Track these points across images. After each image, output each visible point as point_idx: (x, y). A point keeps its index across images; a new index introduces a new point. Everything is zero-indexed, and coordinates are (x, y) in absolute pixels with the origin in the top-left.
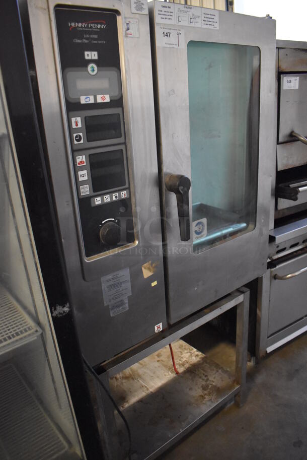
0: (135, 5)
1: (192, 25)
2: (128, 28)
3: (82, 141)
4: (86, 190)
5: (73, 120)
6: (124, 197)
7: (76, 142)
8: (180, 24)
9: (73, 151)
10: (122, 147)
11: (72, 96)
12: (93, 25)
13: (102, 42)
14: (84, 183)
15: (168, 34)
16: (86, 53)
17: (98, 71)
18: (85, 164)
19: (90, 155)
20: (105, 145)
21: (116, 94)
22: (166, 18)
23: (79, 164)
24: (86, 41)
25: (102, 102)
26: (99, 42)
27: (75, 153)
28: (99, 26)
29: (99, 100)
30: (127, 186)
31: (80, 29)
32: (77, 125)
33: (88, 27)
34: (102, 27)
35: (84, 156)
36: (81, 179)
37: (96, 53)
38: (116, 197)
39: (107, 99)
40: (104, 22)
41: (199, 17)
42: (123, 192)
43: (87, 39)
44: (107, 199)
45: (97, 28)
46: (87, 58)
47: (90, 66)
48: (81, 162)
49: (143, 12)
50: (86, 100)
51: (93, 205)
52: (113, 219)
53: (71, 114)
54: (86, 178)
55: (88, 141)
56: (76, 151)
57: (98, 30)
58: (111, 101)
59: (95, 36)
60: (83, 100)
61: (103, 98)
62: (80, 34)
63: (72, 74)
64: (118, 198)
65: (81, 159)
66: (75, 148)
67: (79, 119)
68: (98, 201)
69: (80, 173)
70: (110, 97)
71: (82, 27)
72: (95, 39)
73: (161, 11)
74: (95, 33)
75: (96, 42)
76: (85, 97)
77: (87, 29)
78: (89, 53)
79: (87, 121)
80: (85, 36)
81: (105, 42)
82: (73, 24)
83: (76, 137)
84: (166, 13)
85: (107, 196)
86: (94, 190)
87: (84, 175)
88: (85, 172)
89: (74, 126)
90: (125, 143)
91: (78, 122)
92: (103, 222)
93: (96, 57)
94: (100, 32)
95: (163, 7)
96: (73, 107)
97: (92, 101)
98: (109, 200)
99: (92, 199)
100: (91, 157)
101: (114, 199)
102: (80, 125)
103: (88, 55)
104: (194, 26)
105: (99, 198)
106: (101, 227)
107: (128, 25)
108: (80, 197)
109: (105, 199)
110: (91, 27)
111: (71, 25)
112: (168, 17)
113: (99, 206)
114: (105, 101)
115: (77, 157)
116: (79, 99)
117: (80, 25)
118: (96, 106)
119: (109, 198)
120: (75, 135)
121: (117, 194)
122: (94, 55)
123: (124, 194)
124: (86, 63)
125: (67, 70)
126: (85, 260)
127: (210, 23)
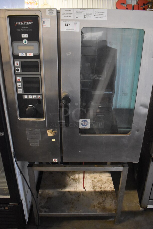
0: (49, 12)
1: (85, 19)
2: (44, 23)
3: (19, 71)
4: (20, 91)
5: (16, 62)
6: (39, 98)
7: (16, 71)
8: (77, 19)
9: (15, 75)
10: (39, 76)
11: (16, 53)
12: (26, 23)
13: (30, 30)
14: (20, 88)
15: (68, 25)
16: (22, 35)
17: (28, 43)
18: (20, 81)
19: (23, 78)
20: (30, 74)
21: (37, 53)
22: (67, 17)
23: (18, 80)
24: (22, 30)
26: (29, 30)
27: (16, 76)
28: (29, 23)
29: (28, 55)
30: (41, 93)
31: (20, 25)
32: (17, 64)
33: (23, 24)
34: (31, 23)
35: (20, 78)
36: (18, 86)
38: (35, 97)
39: (32, 55)
40: (32, 21)
41: (91, 14)
42: (39, 96)
43: (23, 29)
44: (30, 97)
45: (28, 24)
46: (22, 37)
47: (24, 41)
48: (19, 80)
49: (53, 15)
50: (22, 55)
51: (23, 98)
52: (33, 106)
53: (15, 60)
54: (21, 86)
55: (22, 71)
56: (16, 75)
57: (29, 25)
58: (34, 56)
59: (27, 28)
60: (20, 55)
61: (30, 54)
62: (20, 27)
63: (16, 44)
64: (36, 98)
65: (19, 78)
66: (16, 74)
67: (18, 62)
68: (26, 97)
69: (18, 84)
70: (34, 54)
71: (21, 24)
73: (65, 13)
74: (27, 26)
75: (27, 30)
76: (21, 53)
77: (23, 25)
78: (24, 35)
79: (22, 63)
80: (22, 28)
81: (32, 30)
82: (17, 23)
83: (17, 69)
84: (67, 14)
85: (30, 96)
86: (24, 92)
87: (20, 85)
88: (20, 84)
89: (16, 65)
90: (41, 75)
91: (18, 63)
92: (28, 106)
93: (27, 37)
94: (29, 26)
95: (66, 11)
96: (16, 57)
97: (24, 55)
98: (31, 98)
99: (23, 96)
101: (34, 98)
102: (19, 65)
103: (23, 36)
104: (87, 19)
105: (26, 96)
106: (27, 108)
107: (44, 21)
108: (18, 94)
109: (29, 97)
110: (25, 24)
111: (16, 24)
112: (69, 16)
113: (26, 99)
114: (31, 56)
115: (17, 77)
116: (19, 54)
117: (20, 23)
118: (26, 57)
119: (31, 97)
120: (16, 69)
121: (36, 96)
122: (26, 36)
123: (39, 97)
124: (22, 39)
125: (13, 42)
126: (19, 119)
127: (100, 17)
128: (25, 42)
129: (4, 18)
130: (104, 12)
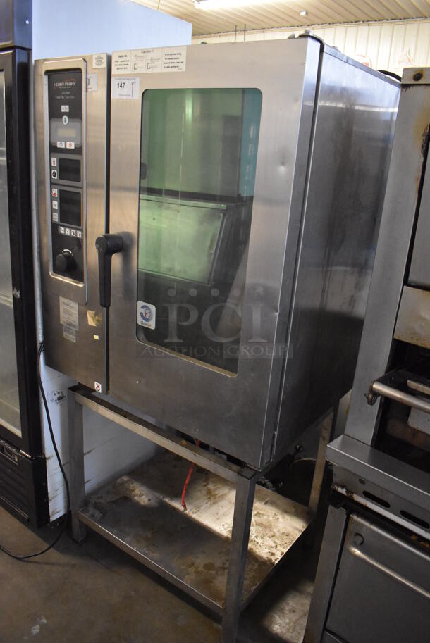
1: (150, 71)
2: (89, 83)
3: (56, 178)
4: (56, 218)
5: (53, 159)
6: (79, 236)
7: (53, 177)
8: (136, 72)
9: (51, 184)
10: (81, 191)
11: (53, 141)
12: (67, 84)
13: (72, 97)
14: (55, 211)
15: (123, 85)
16: (62, 107)
17: (68, 121)
18: (57, 196)
20: (69, 185)
21: (78, 142)
22: (121, 68)
24: (63, 97)
25: (69, 148)
26: (70, 97)
27: (52, 186)
28: (71, 84)
29: (68, 146)
30: (81, 227)
31: (60, 88)
33: (64, 85)
34: (73, 85)
35: (57, 190)
36: (54, 207)
37: (67, 107)
38: (74, 233)
39: (73, 146)
40: (75, 80)
41: (158, 60)
42: (79, 232)
43: (63, 95)
44: (68, 232)
46: (63, 111)
47: (65, 117)
48: (55, 194)
49: (102, 66)
50: (60, 145)
51: (59, 232)
52: (70, 252)
53: (52, 154)
54: (57, 208)
55: (61, 177)
57: (70, 87)
58: (75, 148)
59: (68, 93)
60: (58, 145)
61: (71, 145)
62: (60, 91)
63: (54, 124)
64: (75, 235)
65: (55, 191)
66: (53, 182)
67: (55, 159)
69: (54, 202)
70: (75, 145)
71: (61, 86)
72: (68, 95)
73: (118, 61)
74: (69, 90)
75: (68, 97)
76: (60, 142)
77: (63, 87)
79: (60, 162)
80: (63, 93)
81: (74, 97)
82: (56, 85)
83: (53, 173)
85: (68, 230)
86: (61, 221)
87: (56, 205)
88: (57, 203)
89: (53, 165)
91: (55, 161)
92: (64, 250)
93: (68, 110)
94: (71, 90)
95: (120, 57)
96: (54, 149)
97: (63, 146)
98: (69, 234)
99: (59, 227)
100: (61, 192)
101: (72, 234)
102: (56, 165)
103: (63, 109)
104: (152, 71)
105: (63, 229)
107: (89, 80)
108: (53, 221)
110: (67, 86)
112: (123, 67)
113: (62, 235)
114: (71, 148)
115: (53, 189)
116: (57, 143)
117: (60, 84)
118: (65, 151)
120: (53, 171)
122: (65, 108)
123: (79, 234)
124: (62, 115)
125: (52, 120)
126: (50, 273)
127: (172, 65)
128: (65, 120)
130: (180, 54)
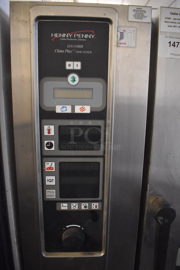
0: (135, 13)
2: (122, 37)
3: (53, 149)
4: (52, 194)
5: (46, 127)
6: (95, 208)
7: (46, 149)
9: (42, 157)
10: (100, 160)
11: (48, 105)
12: (79, 35)
13: (88, 52)
14: (51, 187)
15: (176, 44)
16: (68, 63)
17: (80, 81)
18: (54, 170)
19: (60, 163)
21: (99, 105)
22: (174, 26)
23: (47, 169)
24: (69, 51)
25: (81, 112)
26: (84, 52)
27: (44, 159)
28: (86, 36)
29: (78, 110)
30: (100, 198)
31: (64, 39)
32: (49, 132)
33: (73, 37)
34: (90, 37)
35: (54, 163)
36: (48, 183)
37: (79, 64)
38: (85, 207)
39: (87, 110)
40: (93, 32)
42: (95, 204)
43: (70, 49)
44: (74, 206)
45: (84, 38)
46: (68, 67)
47: (71, 76)
48: (50, 168)
49: (144, 20)
50: (62, 110)
51: (58, 209)
52: (79, 226)
53: (44, 121)
54: (53, 183)
55: (60, 148)
56: (44, 157)
57: (85, 40)
59: (82, 46)
60: (59, 109)
61: (83, 109)
62: (63, 44)
63: (50, 84)
64: (87, 208)
65: (50, 165)
66: (44, 154)
67: (52, 127)
68: (64, 207)
69: (47, 178)
70: (91, 108)
71: (66, 37)
72: (79, 49)
73: (170, 18)
74: (81, 43)
75: (81, 52)
76: (61, 106)
77: (71, 39)
78: (71, 63)
79: (61, 130)
80: (68, 46)
81: (91, 52)
82: (56, 35)
83: (47, 143)
84: (175, 21)
85: (74, 204)
86: (61, 196)
87: (51, 180)
88: (53, 178)
89: (46, 133)
90: (103, 157)
91: (50, 129)
92: (67, 227)
93: (79, 68)
94: (86, 43)
95: (173, 14)
97: (69, 110)
98: (77, 208)
99: (58, 204)
101: (83, 208)
102: (52, 133)
103: (70, 65)
105: (66, 204)
106: (65, 230)
107: (122, 34)
108: (45, 199)
109: (72, 206)
110: (77, 37)
111: (54, 36)
112: (178, 25)
113: (64, 211)
114: (84, 112)
115: (46, 163)
116: (55, 108)
117: (64, 35)
118: (73, 116)
119: (77, 206)
120: (46, 142)
121: (87, 204)
122: (77, 65)
123: (95, 206)
124: (66, 73)
125: (44, 79)
128: (73, 79)
129: (27, 22)
